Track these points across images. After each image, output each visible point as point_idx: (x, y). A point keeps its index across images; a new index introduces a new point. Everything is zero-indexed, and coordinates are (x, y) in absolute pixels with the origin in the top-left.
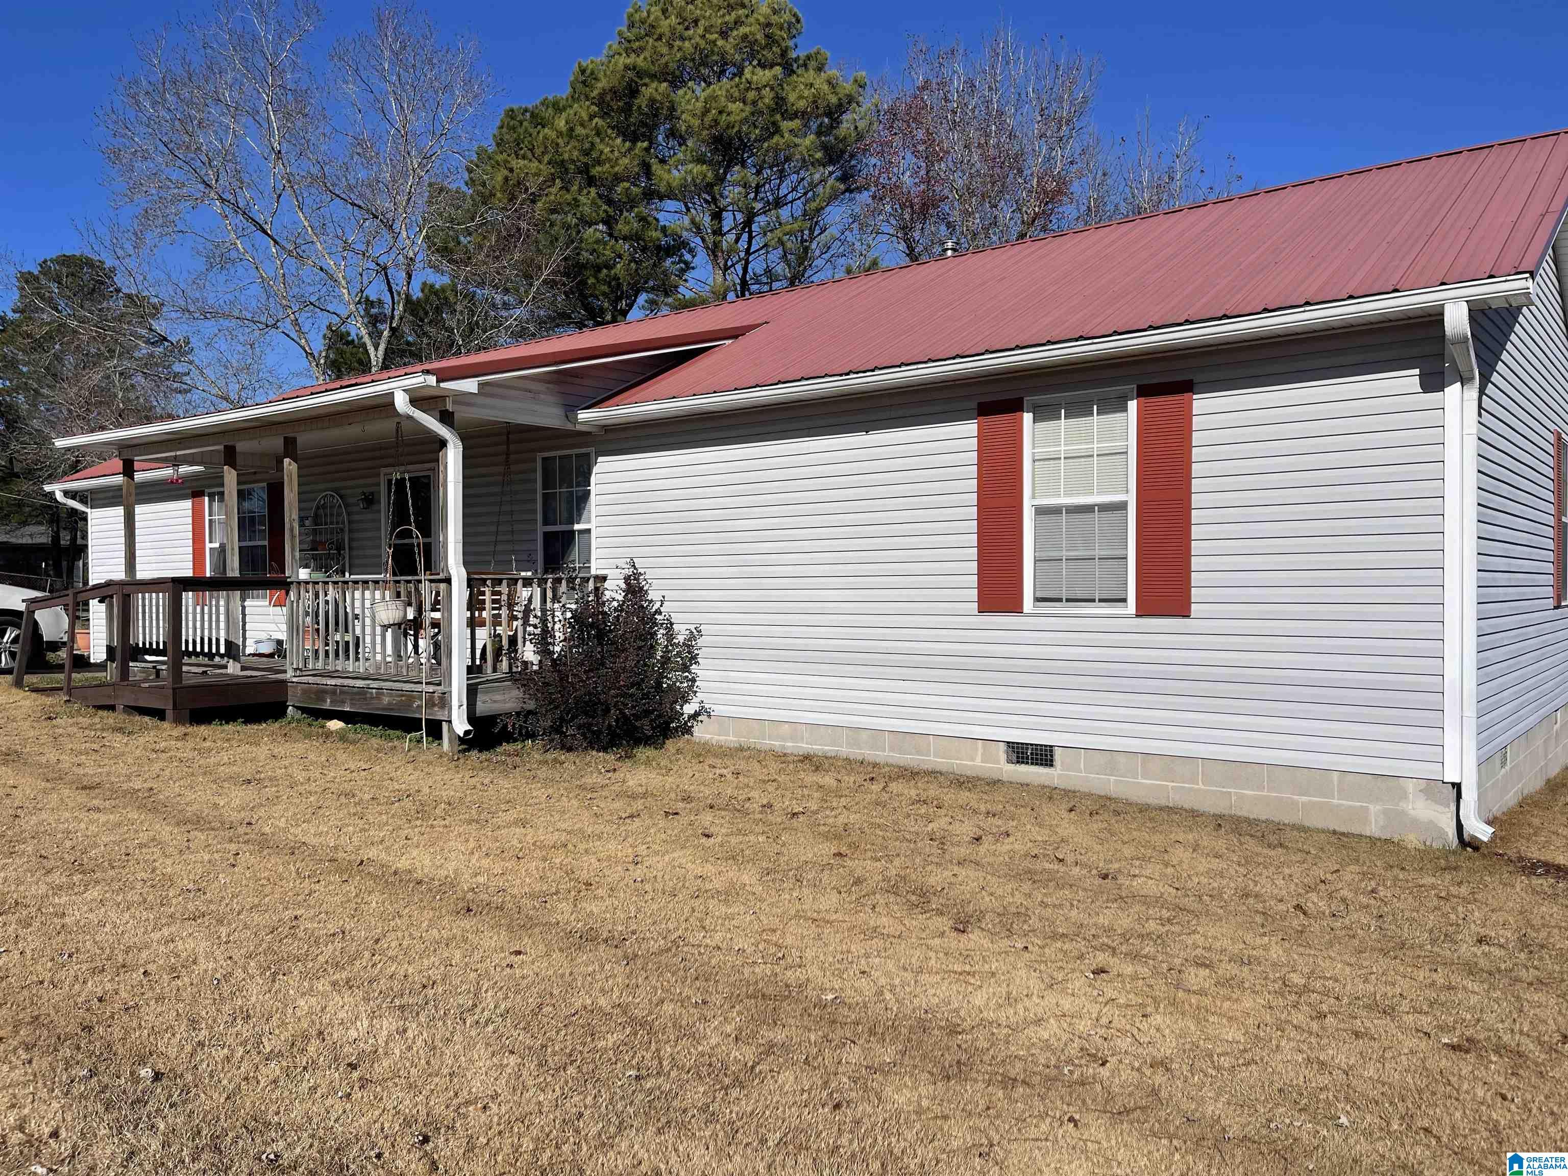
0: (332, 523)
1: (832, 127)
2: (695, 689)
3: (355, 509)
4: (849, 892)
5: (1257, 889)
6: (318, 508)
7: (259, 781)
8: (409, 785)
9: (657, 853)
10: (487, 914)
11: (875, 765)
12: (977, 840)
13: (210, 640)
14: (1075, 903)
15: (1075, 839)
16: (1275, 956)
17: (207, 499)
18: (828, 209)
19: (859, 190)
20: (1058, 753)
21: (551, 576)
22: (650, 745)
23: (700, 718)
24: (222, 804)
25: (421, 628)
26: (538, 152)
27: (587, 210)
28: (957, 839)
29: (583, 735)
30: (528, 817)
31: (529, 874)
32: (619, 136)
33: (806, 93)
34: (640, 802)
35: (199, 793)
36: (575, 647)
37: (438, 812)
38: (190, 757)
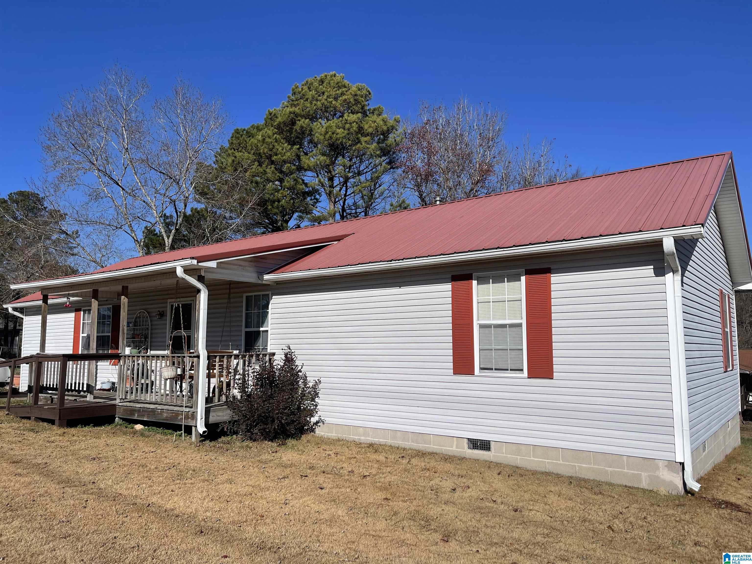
0: (143, 325)
1: (384, 140)
2: (317, 410)
3: (155, 319)
4: (391, 520)
5: (590, 517)
6: (136, 318)
7: (99, 458)
8: (175, 460)
9: (296, 498)
10: (211, 534)
11: (404, 449)
12: (454, 490)
13: (79, 384)
14: (502, 525)
15: (501, 490)
16: (599, 554)
17: (82, 312)
18: (382, 177)
19: (397, 168)
20: (492, 444)
21: (247, 354)
22: (294, 438)
23: (319, 424)
24: (80, 472)
25: (184, 379)
26: (249, 148)
27: (269, 175)
28: (444, 490)
29: (261, 433)
30: (233, 478)
31: (233, 511)
32: (286, 142)
33: (373, 125)
34: (289, 469)
35: (69, 466)
36: (259, 389)
37: (188, 475)
38: (66, 445)
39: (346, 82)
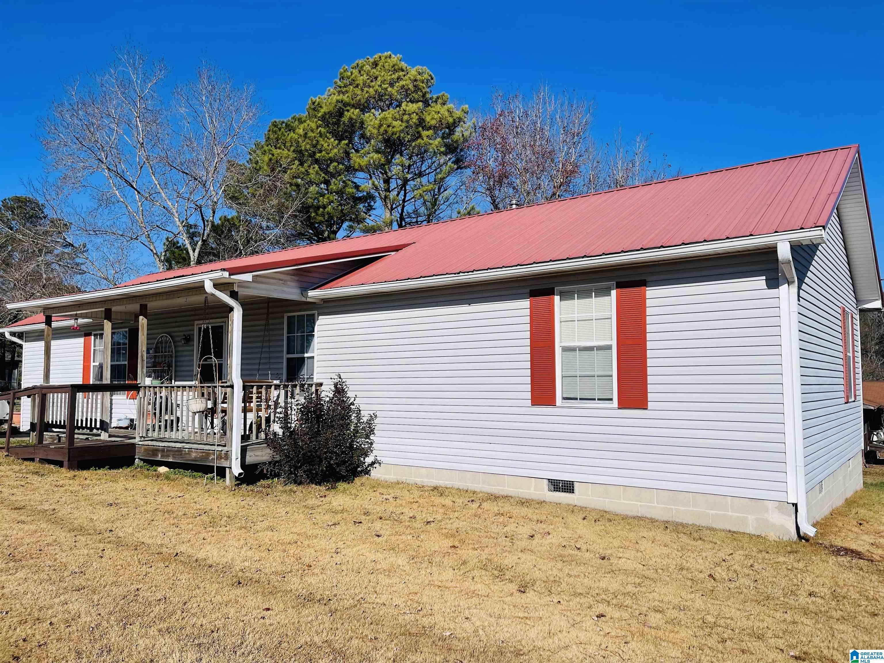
0: (166, 352)
1: (450, 135)
2: (372, 449)
3: (180, 344)
4: (459, 569)
5: (688, 564)
6: (158, 343)
7: (117, 504)
8: (206, 506)
9: (349, 546)
10: (250, 585)
11: (474, 493)
12: (532, 537)
13: (91, 420)
14: (587, 574)
15: (587, 536)
16: (698, 605)
17: (93, 337)
18: (448, 179)
19: (465, 167)
20: (576, 485)
21: (290, 383)
22: (345, 481)
23: (374, 466)
24: (95, 519)
25: (216, 413)
26: (288, 144)
27: (313, 177)
28: (520, 536)
29: (307, 475)
30: (275, 525)
31: (275, 560)
32: (333, 137)
33: (436, 116)
34: (340, 515)
35: (82, 512)
36: (304, 424)
37: (222, 522)
38: (77, 490)
39: (403, 64)
